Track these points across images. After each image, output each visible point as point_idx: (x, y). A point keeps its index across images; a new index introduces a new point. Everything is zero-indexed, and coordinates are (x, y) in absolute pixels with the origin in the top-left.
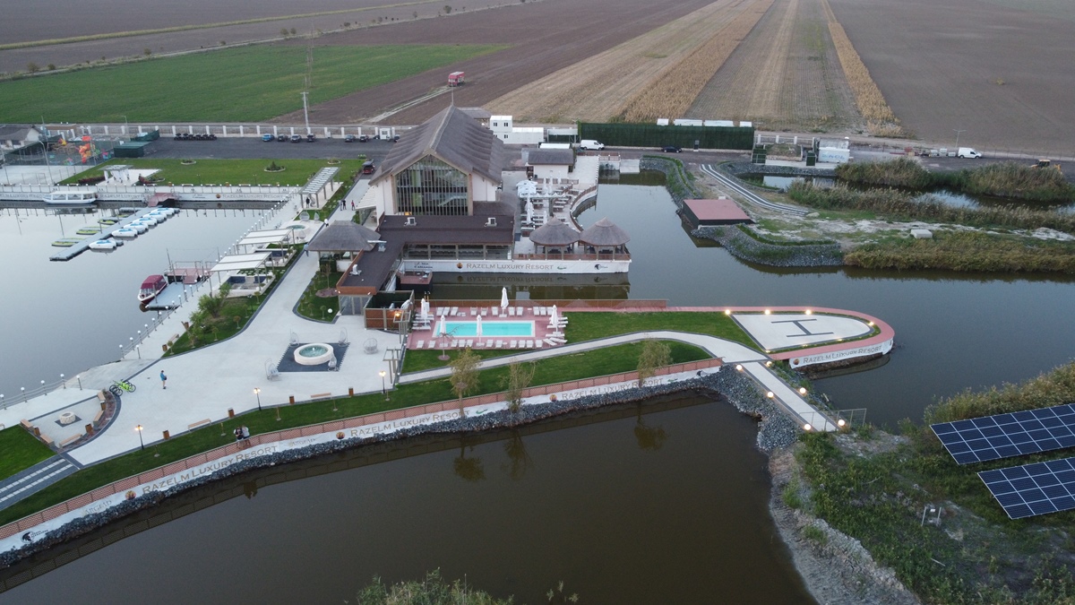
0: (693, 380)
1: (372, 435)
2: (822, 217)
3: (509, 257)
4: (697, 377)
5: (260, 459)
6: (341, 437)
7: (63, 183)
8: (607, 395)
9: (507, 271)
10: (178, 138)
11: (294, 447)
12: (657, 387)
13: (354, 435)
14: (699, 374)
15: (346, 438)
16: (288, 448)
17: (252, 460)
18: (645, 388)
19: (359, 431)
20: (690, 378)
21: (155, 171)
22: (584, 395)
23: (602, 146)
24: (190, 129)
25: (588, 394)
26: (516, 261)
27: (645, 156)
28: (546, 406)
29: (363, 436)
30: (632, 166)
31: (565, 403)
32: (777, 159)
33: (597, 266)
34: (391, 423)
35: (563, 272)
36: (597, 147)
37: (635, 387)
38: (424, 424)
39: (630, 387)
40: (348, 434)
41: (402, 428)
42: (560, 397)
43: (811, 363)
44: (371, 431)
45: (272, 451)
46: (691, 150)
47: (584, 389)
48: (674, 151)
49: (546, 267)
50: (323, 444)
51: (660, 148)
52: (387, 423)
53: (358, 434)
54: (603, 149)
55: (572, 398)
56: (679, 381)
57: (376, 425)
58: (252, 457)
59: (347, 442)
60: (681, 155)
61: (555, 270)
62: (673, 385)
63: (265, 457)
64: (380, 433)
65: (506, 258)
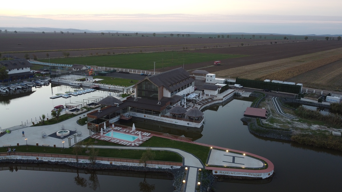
0: (169, 169)
1: (47, 161)
2: (299, 121)
3: (160, 116)
4: (170, 168)
5: (11, 160)
6: (38, 159)
7: (77, 80)
8: (132, 167)
9: (159, 120)
10: (120, 72)
11: (23, 159)
12: (152, 169)
13: (42, 160)
14: (172, 167)
15: (39, 160)
16: (21, 158)
17: (9, 159)
18: (147, 167)
19: (43, 158)
20: (168, 168)
21: (102, 80)
22: (123, 164)
23: (242, 87)
24: (124, 70)
25: (125, 165)
26: (162, 117)
27: (254, 92)
28: (107, 165)
29: (44, 160)
30: (247, 95)
31: (115, 166)
32: (308, 99)
33: (188, 124)
34: (54, 158)
35: (177, 124)
36: (240, 87)
37: (143, 166)
38: (65, 161)
39: (142, 166)
40: (40, 159)
41: (57, 161)
42: (114, 163)
43: (223, 174)
44: (47, 159)
45: (16, 158)
46: (276, 92)
47: (123, 163)
48: (268, 91)
49: (171, 121)
50: (32, 160)
51: (263, 90)
52: (53, 158)
53: (43, 159)
54: (242, 88)
55: (118, 165)
56: (163, 168)
57: (49, 158)
58: (9, 158)
59: (39, 161)
60: (270, 93)
61: (174, 123)
62: (160, 169)
63: (13, 159)
64: (50, 161)
65: (159, 116)
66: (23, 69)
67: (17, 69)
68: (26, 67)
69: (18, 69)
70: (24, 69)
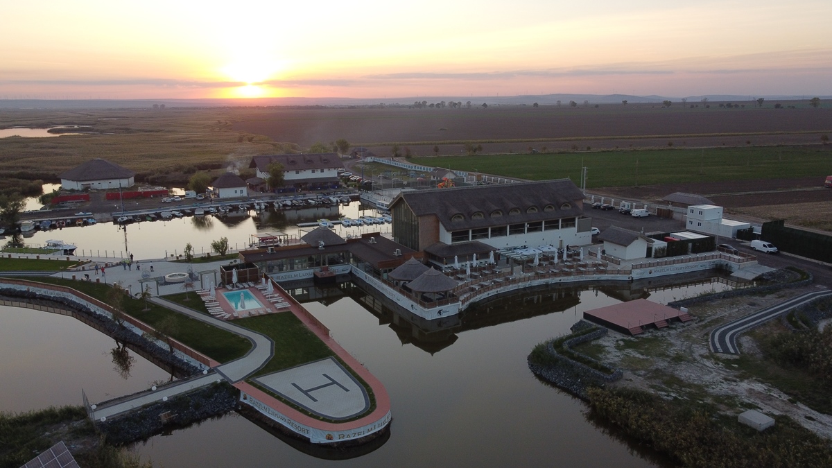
1: (93, 311)
2: (728, 361)
9: (380, 290)
11: (76, 301)
12: (179, 360)
18: (174, 356)
20: (197, 366)
26: (382, 284)
27: (787, 268)
30: (752, 273)
33: (412, 306)
35: (398, 303)
49: (393, 295)
56: (191, 363)
61: (395, 300)
66: (322, 171)
67: (311, 171)
68: (329, 168)
69: (313, 172)
70: (325, 170)
